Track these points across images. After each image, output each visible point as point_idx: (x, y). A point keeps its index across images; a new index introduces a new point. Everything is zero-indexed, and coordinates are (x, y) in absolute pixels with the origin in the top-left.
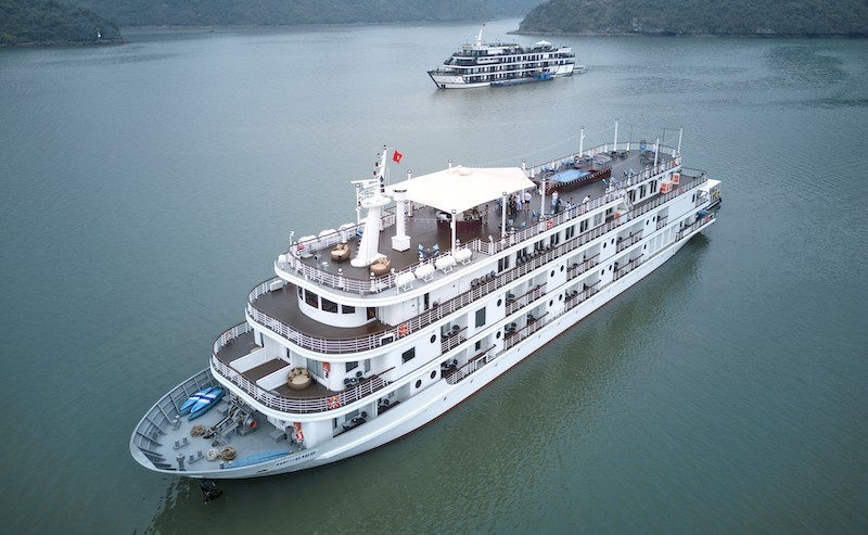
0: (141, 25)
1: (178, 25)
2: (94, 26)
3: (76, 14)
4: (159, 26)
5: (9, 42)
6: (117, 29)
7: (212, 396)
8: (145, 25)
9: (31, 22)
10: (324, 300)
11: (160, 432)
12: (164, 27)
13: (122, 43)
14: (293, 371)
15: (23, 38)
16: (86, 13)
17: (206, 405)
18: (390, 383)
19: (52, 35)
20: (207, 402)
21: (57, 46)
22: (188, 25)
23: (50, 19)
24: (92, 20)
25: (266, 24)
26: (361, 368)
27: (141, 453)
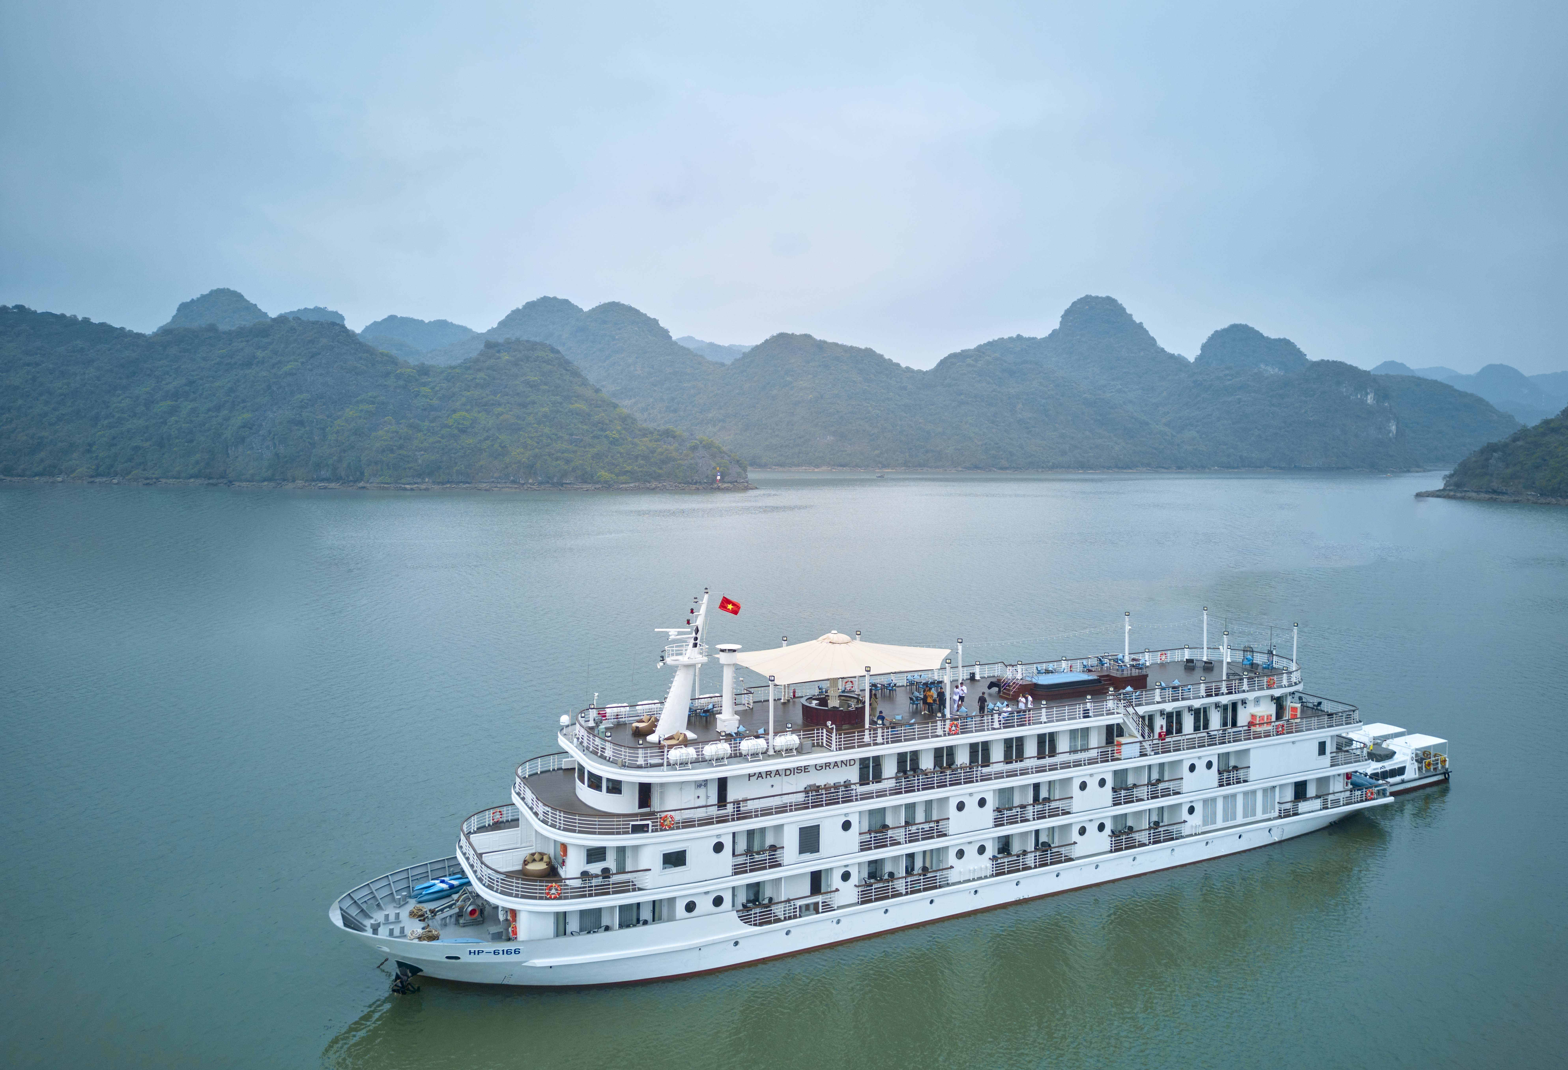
0: (792, 465)
1: (844, 466)
2: (714, 464)
3: (694, 448)
4: (817, 466)
5: (606, 482)
6: (745, 470)
7: (455, 883)
8: (798, 465)
9: (637, 457)
10: (590, 774)
11: (378, 905)
12: (824, 468)
13: (746, 489)
14: (533, 854)
15: (623, 478)
16: (708, 446)
17: (442, 891)
18: (640, 889)
19: (660, 476)
20: (444, 886)
21: (663, 490)
22: (857, 466)
23: (662, 453)
24: (713, 456)
25: (976, 467)
26: (610, 862)
27: (339, 912)
